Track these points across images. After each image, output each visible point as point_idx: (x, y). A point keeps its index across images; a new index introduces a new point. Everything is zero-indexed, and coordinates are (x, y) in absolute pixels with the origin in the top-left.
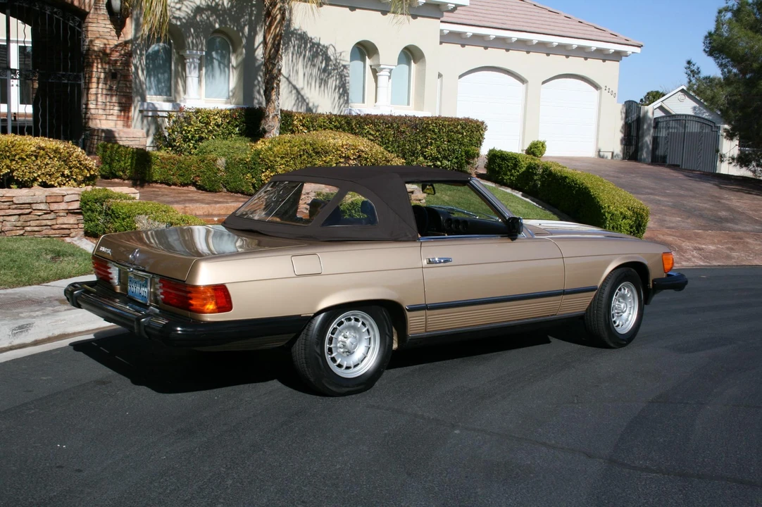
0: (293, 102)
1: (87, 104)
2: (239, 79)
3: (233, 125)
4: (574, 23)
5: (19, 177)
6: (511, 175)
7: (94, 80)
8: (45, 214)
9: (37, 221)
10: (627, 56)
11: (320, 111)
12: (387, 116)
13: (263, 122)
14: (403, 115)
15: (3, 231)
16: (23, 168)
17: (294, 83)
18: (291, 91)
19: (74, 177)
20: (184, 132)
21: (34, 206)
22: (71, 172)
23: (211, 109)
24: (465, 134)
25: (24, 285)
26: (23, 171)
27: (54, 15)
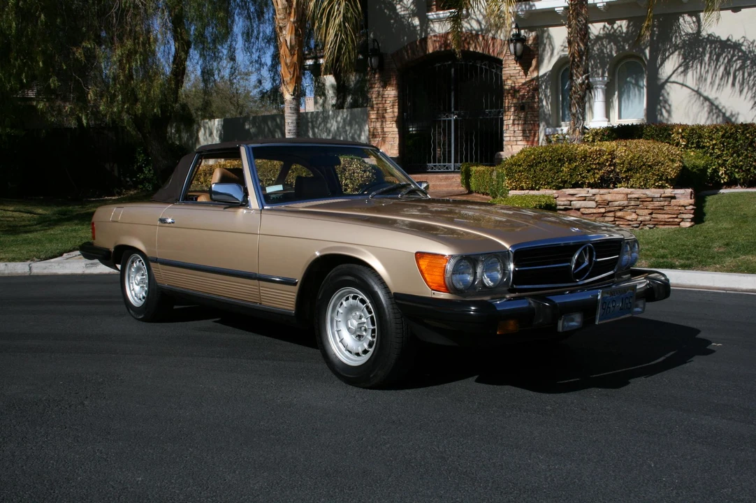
0: (706, 115)
27: (484, 67)
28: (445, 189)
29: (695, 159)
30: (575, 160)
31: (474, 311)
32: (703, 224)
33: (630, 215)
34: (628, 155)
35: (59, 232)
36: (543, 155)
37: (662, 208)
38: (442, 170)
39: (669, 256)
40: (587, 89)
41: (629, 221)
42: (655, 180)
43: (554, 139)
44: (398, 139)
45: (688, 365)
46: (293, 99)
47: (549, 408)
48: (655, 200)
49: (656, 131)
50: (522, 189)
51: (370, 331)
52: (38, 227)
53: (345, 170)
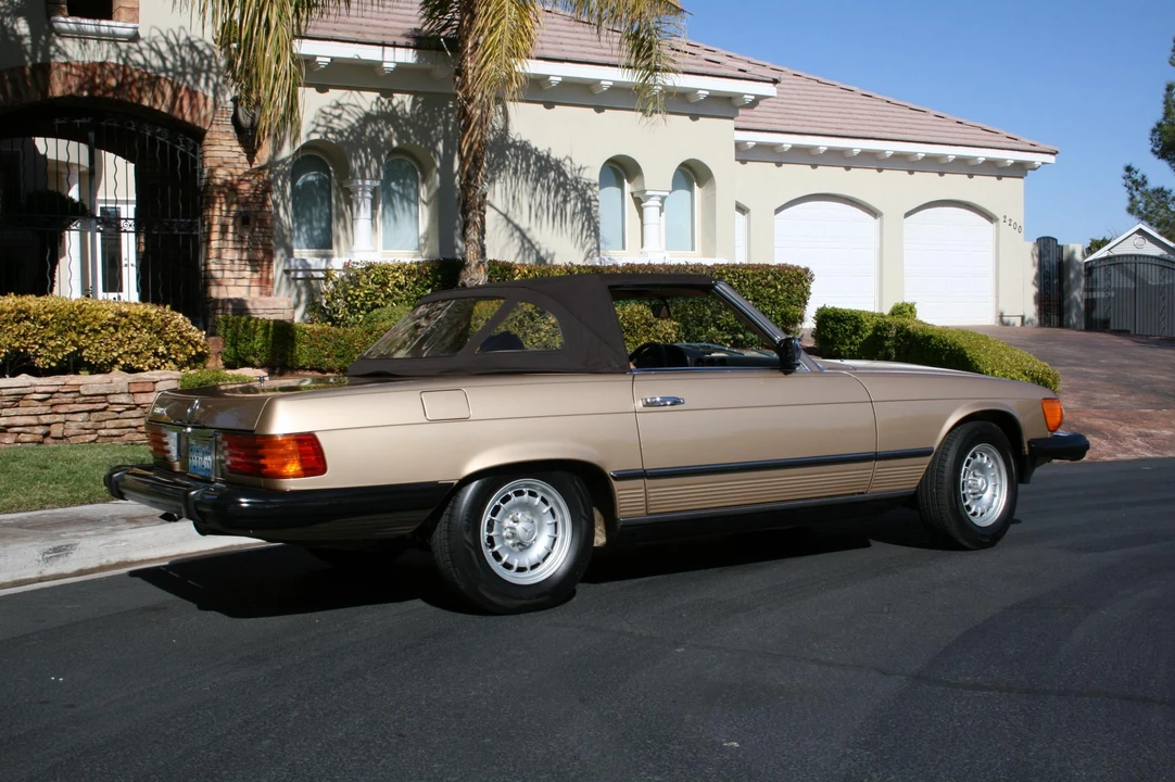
0: (517, 250)
1: (206, 264)
2: (432, 220)
3: (422, 285)
4: (950, 124)
5: (91, 358)
6: (852, 343)
7: (216, 228)
8: (128, 409)
9: (117, 421)
10: (1035, 169)
11: (558, 261)
12: (659, 265)
13: (463, 274)
14: (683, 263)
15: (66, 437)
16: (96, 345)
17: (516, 221)
18: (512, 235)
19: (173, 357)
20: (349, 299)
21: (112, 399)
22: (168, 349)
23: (391, 263)
24: (779, 287)
25: (82, 504)
26: (97, 349)
27: (158, 137)
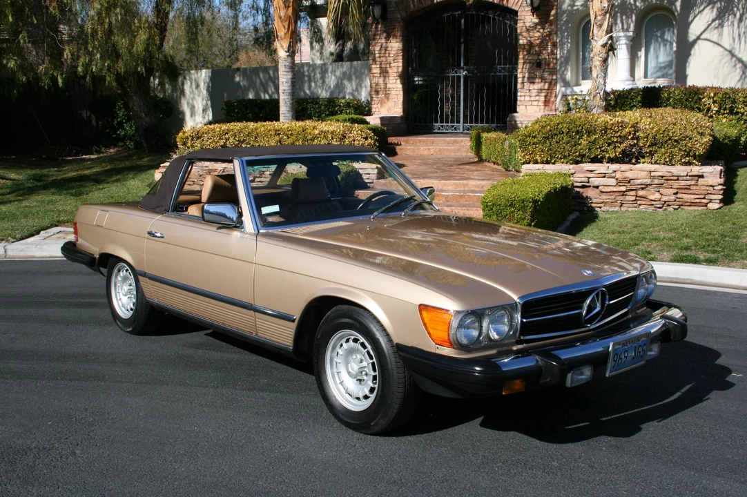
18: (735, 66)
27: (497, 18)
28: (453, 155)
29: (727, 127)
30: (595, 132)
31: (479, 372)
32: (732, 206)
33: (653, 194)
34: (653, 128)
35: (35, 204)
36: (560, 126)
37: (688, 188)
38: (450, 131)
39: (694, 248)
40: (610, 50)
41: (651, 200)
42: (681, 156)
43: (573, 101)
44: (402, 96)
45: (704, 404)
46: (288, 56)
47: (555, 463)
48: (680, 178)
49: (685, 94)
50: (536, 162)
51: (371, 377)
52: (11, 197)
53: (345, 137)
